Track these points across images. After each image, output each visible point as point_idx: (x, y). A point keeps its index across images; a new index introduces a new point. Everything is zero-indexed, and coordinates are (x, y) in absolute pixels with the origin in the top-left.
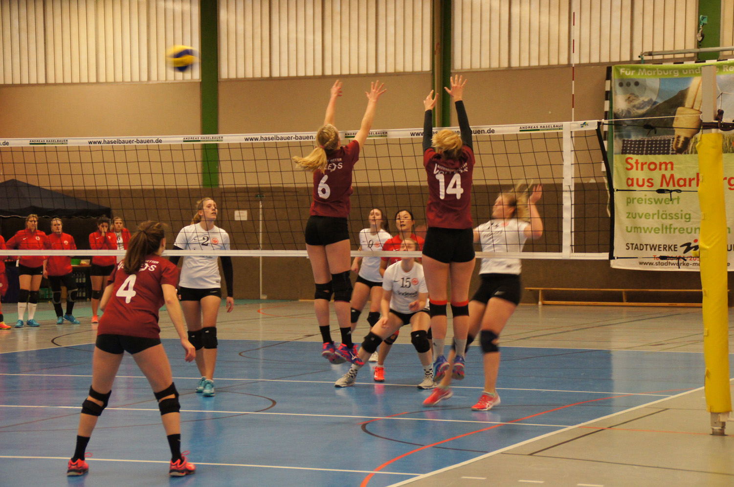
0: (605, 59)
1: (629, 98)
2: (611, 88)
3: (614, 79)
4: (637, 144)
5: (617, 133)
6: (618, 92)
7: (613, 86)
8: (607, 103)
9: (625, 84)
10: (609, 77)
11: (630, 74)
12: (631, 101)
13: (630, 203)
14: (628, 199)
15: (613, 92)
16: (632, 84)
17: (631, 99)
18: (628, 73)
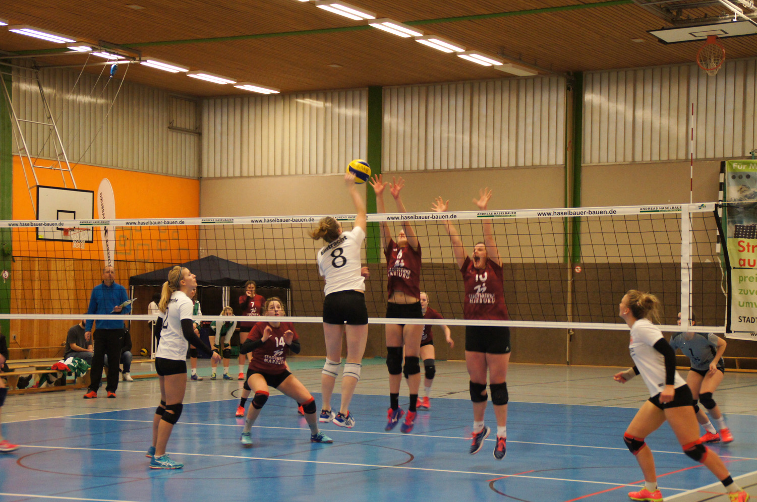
0: (719, 155)
1: (741, 188)
2: (725, 180)
3: (728, 172)
4: (748, 229)
5: (730, 220)
6: (731, 183)
7: (726, 178)
8: (721, 193)
9: (737, 176)
10: (722, 170)
11: (742, 168)
12: (743, 192)
13: (742, 281)
14: (740, 277)
15: (727, 184)
16: (744, 177)
17: (743, 190)
18: (740, 167)
